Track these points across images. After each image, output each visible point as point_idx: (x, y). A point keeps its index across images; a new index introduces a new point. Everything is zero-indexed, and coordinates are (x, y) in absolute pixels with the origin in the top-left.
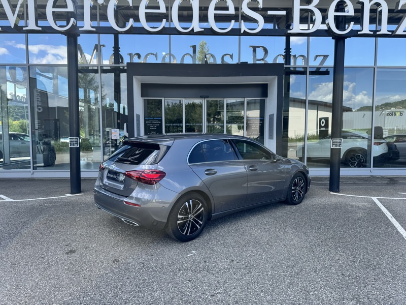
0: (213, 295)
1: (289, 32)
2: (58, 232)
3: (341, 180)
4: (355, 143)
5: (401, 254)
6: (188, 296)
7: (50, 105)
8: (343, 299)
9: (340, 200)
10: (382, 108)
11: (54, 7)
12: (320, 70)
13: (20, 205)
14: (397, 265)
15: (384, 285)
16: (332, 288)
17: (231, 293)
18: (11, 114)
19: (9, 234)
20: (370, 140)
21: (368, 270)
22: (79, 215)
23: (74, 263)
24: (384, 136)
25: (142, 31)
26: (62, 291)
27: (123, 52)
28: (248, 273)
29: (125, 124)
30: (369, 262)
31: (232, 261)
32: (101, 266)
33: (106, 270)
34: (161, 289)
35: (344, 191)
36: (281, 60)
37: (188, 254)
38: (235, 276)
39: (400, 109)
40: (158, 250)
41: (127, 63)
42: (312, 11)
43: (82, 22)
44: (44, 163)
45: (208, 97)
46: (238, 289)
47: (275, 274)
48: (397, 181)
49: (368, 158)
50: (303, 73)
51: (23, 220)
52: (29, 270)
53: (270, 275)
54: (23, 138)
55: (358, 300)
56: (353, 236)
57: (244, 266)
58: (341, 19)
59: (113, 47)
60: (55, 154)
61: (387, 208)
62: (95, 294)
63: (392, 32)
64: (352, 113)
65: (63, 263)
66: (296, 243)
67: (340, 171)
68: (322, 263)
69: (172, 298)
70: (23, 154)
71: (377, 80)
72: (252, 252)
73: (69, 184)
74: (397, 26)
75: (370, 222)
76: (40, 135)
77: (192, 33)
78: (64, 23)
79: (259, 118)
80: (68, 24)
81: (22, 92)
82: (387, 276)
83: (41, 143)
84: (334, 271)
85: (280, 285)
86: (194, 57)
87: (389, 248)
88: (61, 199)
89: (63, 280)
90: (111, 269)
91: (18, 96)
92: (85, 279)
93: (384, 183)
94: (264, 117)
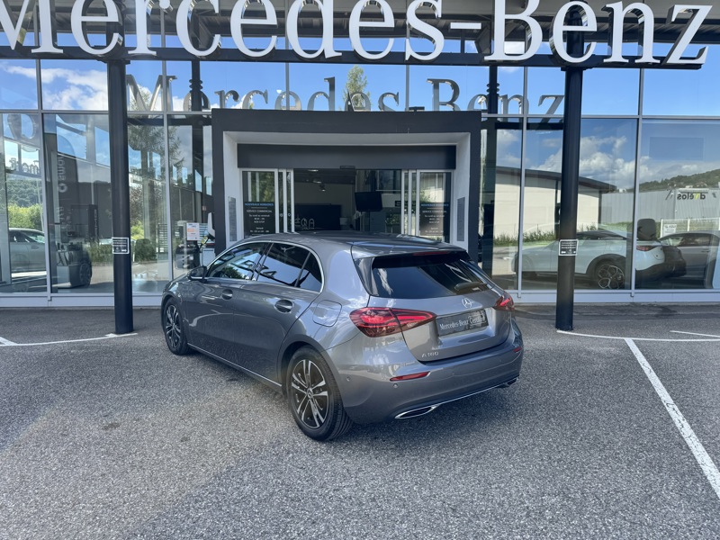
0: (338, 490)
1: (487, 58)
2: (91, 395)
3: (575, 310)
4: (608, 247)
5: (651, 428)
6: (298, 491)
7: (80, 181)
8: (543, 494)
9: (570, 342)
11: (84, 14)
12: (549, 122)
13: (29, 352)
14: (641, 444)
15: (613, 473)
16: (529, 479)
17: (367, 486)
18: (14, 196)
19: (10, 398)
21: (592, 451)
22: (127, 368)
23: (116, 443)
24: (660, 236)
25: (235, 56)
26: (95, 485)
27: (208, 89)
29: (210, 215)
30: (595, 439)
31: (375, 438)
32: (161, 447)
33: (168, 453)
34: (255, 482)
35: (580, 329)
36: (481, 104)
38: (376, 461)
39: (704, 187)
40: (256, 423)
41: (214, 109)
42: (524, 23)
44: (71, 281)
45: (353, 168)
46: (379, 481)
48: (674, 311)
50: (518, 126)
51: (33, 377)
52: (42, 453)
54: (33, 238)
55: (565, 496)
56: (579, 400)
58: (575, 36)
59: (190, 81)
60: (91, 266)
61: (646, 356)
62: (148, 489)
63: (663, 59)
64: (617, 194)
65: (99, 444)
67: (575, 295)
68: (521, 441)
69: (272, 494)
70: (33, 266)
73: (113, 318)
75: (612, 378)
76: (63, 233)
77: (322, 59)
78: (103, 41)
79: (443, 205)
80: (109, 42)
81: (32, 158)
82: (619, 461)
83: (65, 247)
84: (537, 453)
85: (447, 474)
86: (331, 99)
87: (634, 418)
88: (99, 342)
89: (98, 469)
90: (176, 452)
91: (25, 164)
92: (133, 467)
93: (652, 316)
94: (449, 204)
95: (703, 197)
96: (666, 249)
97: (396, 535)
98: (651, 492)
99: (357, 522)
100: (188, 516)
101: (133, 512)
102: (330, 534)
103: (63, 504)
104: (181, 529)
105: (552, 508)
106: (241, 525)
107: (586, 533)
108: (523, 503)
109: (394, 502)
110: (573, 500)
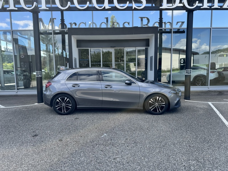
0: (115, 159)
1: (160, 8)
2: (29, 125)
3: (191, 93)
4: (200, 72)
5: (224, 134)
6: (101, 159)
8: (189, 160)
9: (190, 104)
10: (216, 52)
12: (180, 30)
13: (9, 110)
14: (221, 140)
15: (213, 151)
16: (183, 154)
17: (125, 158)
20: (208, 70)
21: (204, 143)
22: (41, 115)
23: (37, 142)
24: (216, 68)
25: (75, 9)
26: (29, 158)
27: (67, 22)
28: (135, 146)
29: (68, 63)
30: (205, 139)
31: (127, 139)
32: (52, 143)
33: (55, 145)
34: (85, 156)
35: (193, 99)
37: (102, 136)
38: (128, 148)
39: (227, 53)
40: (85, 134)
41: (68, 28)
43: (41, 5)
44: (24, 86)
45: (115, 47)
46: (129, 155)
47: (151, 146)
48: (223, 93)
49: (207, 80)
50: (170, 32)
51: (9, 118)
52: (11, 146)
53: (148, 147)
54: (12, 72)
55: (197, 161)
56: (196, 124)
57: (133, 142)
59: (61, 20)
61: (217, 108)
62: (47, 159)
64: (199, 55)
65: (31, 142)
66: (164, 129)
67: (191, 88)
68: (178, 139)
69: (91, 161)
70: (12, 82)
71: (212, 36)
72: (138, 134)
73: (37, 98)
74: (223, 4)
75: (207, 116)
76: (21, 71)
77: (104, 9)
79: (145, 59)
80: (32, 6)
81: (10, 47)
82: (215, 147)
83: (22, 75)
84: (184, 144)
85: (154, 153)
86: (107, 24)
87: (217, 131)
88: (32, 106)
89: (30, 152)
90: (57, 145)
91: (8, 49)
92: (42, 151)
93: (216, 95)
94: (147, 58)
95: (227, 56)
96: (219, 73)
101: (42, 168)
103: (17, 165)
105: (193, 165)
108: (182, 164)
109: (135, 164)
110: (201, 162)
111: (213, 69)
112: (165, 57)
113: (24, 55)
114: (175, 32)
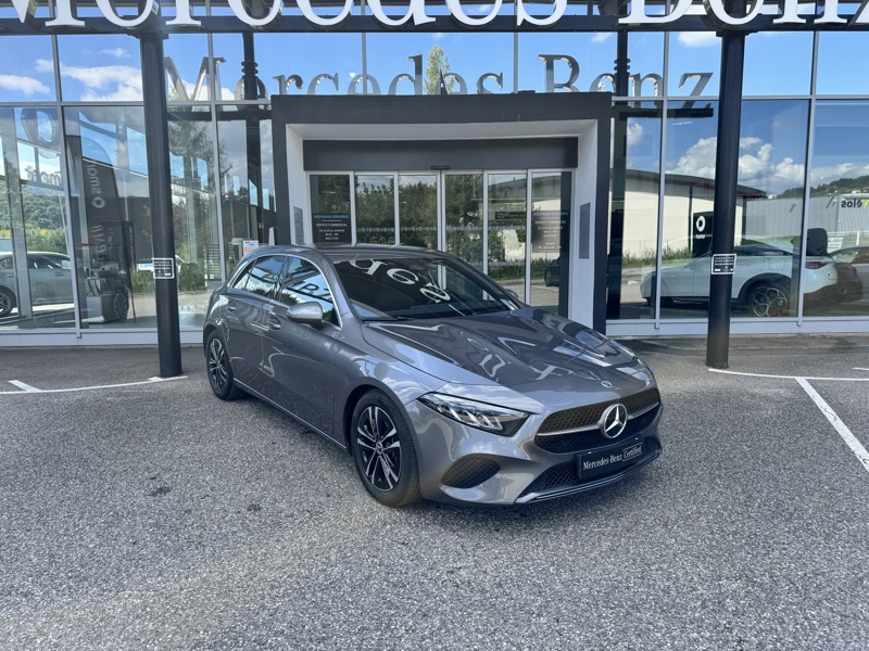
0: (452, 572)
1: (621, 21)
2: (134, 453)
3: (731, 343)
4: (766, 264)
5: (847, 491)
6: (401, 573)
8: (720, 578)
9: (727, 383)
10: (832, 191)
12: (694, 107)
13: (56, 400)
14: (838, 512)
15: (807, 549)
16: (698, 557)
17: (489, 568)
18: (32, 215)
19: (34, 457)
20: (797, 258)
21: (775, 522)
22: (177, 418)
23: (167, 513)
24: (829, 251)
25: (301, 25)
26: (143, 567)
28: (524, 528)
29: (271, 230)
30: (778, 505)
32: (223, 518)
33: (233, 525)
34: (345, 561)
35: (739, 366)
38: (498, 535)
40: (342, 486)
41: (273, 97)
43: (173, 8)
44: (104, 315)
45: (448, 168)
46: (504, 560)
47: (582, 530)
48: (854, 344)
49: (793, 297)
50: (654, 113)
51: (62, 430)
52: (75, 526)
54: (57, 263)
55: (749, 580)
56: (749, 456)
57: (517, 516)
59: (242, 64)
60: (127, 296)
61: (826, 399)
62: (210, 572)
63: (850, 17)
64: (766, 201)
65: (146, 513)
67: (731, 325)
68: (681, 508)
69: (368, 578)
70: (59, 297)
71: (816, 129)
73: (157, 358)
74: (859, 5)
75: (788, 427)
76: (93, 256)
77: (410, 26)
78: (134, 11)
79: (559, 214)
80: (141, 12)
81: (52, 165)
82: (813, 534)
83: (95, 274)
84: (704, 524)
85: (591, 552)
86: (417, 82)
87: (823, 477)
88: (141, 388)
89: (145, 546)
90: (243, 524)
91: (44, 173)
92: (189, 543)
93: (826, 349)
94: (569, 211)
97: (533, 632)
98: (861, 575)
99: (481, 615)
100: (263, 607)
101: (193, 601)
102: (448, 631)
103: (104, 590)
104: (254, 624)
105: (734, 595)
106: (332, 619)
107: (784, 630)
108: (694, 589)
109: (526, 588)
110: (761, 585)
111: (819, 253)
112: (638, 206)
113: (105, 199)
114: (677, 114)
